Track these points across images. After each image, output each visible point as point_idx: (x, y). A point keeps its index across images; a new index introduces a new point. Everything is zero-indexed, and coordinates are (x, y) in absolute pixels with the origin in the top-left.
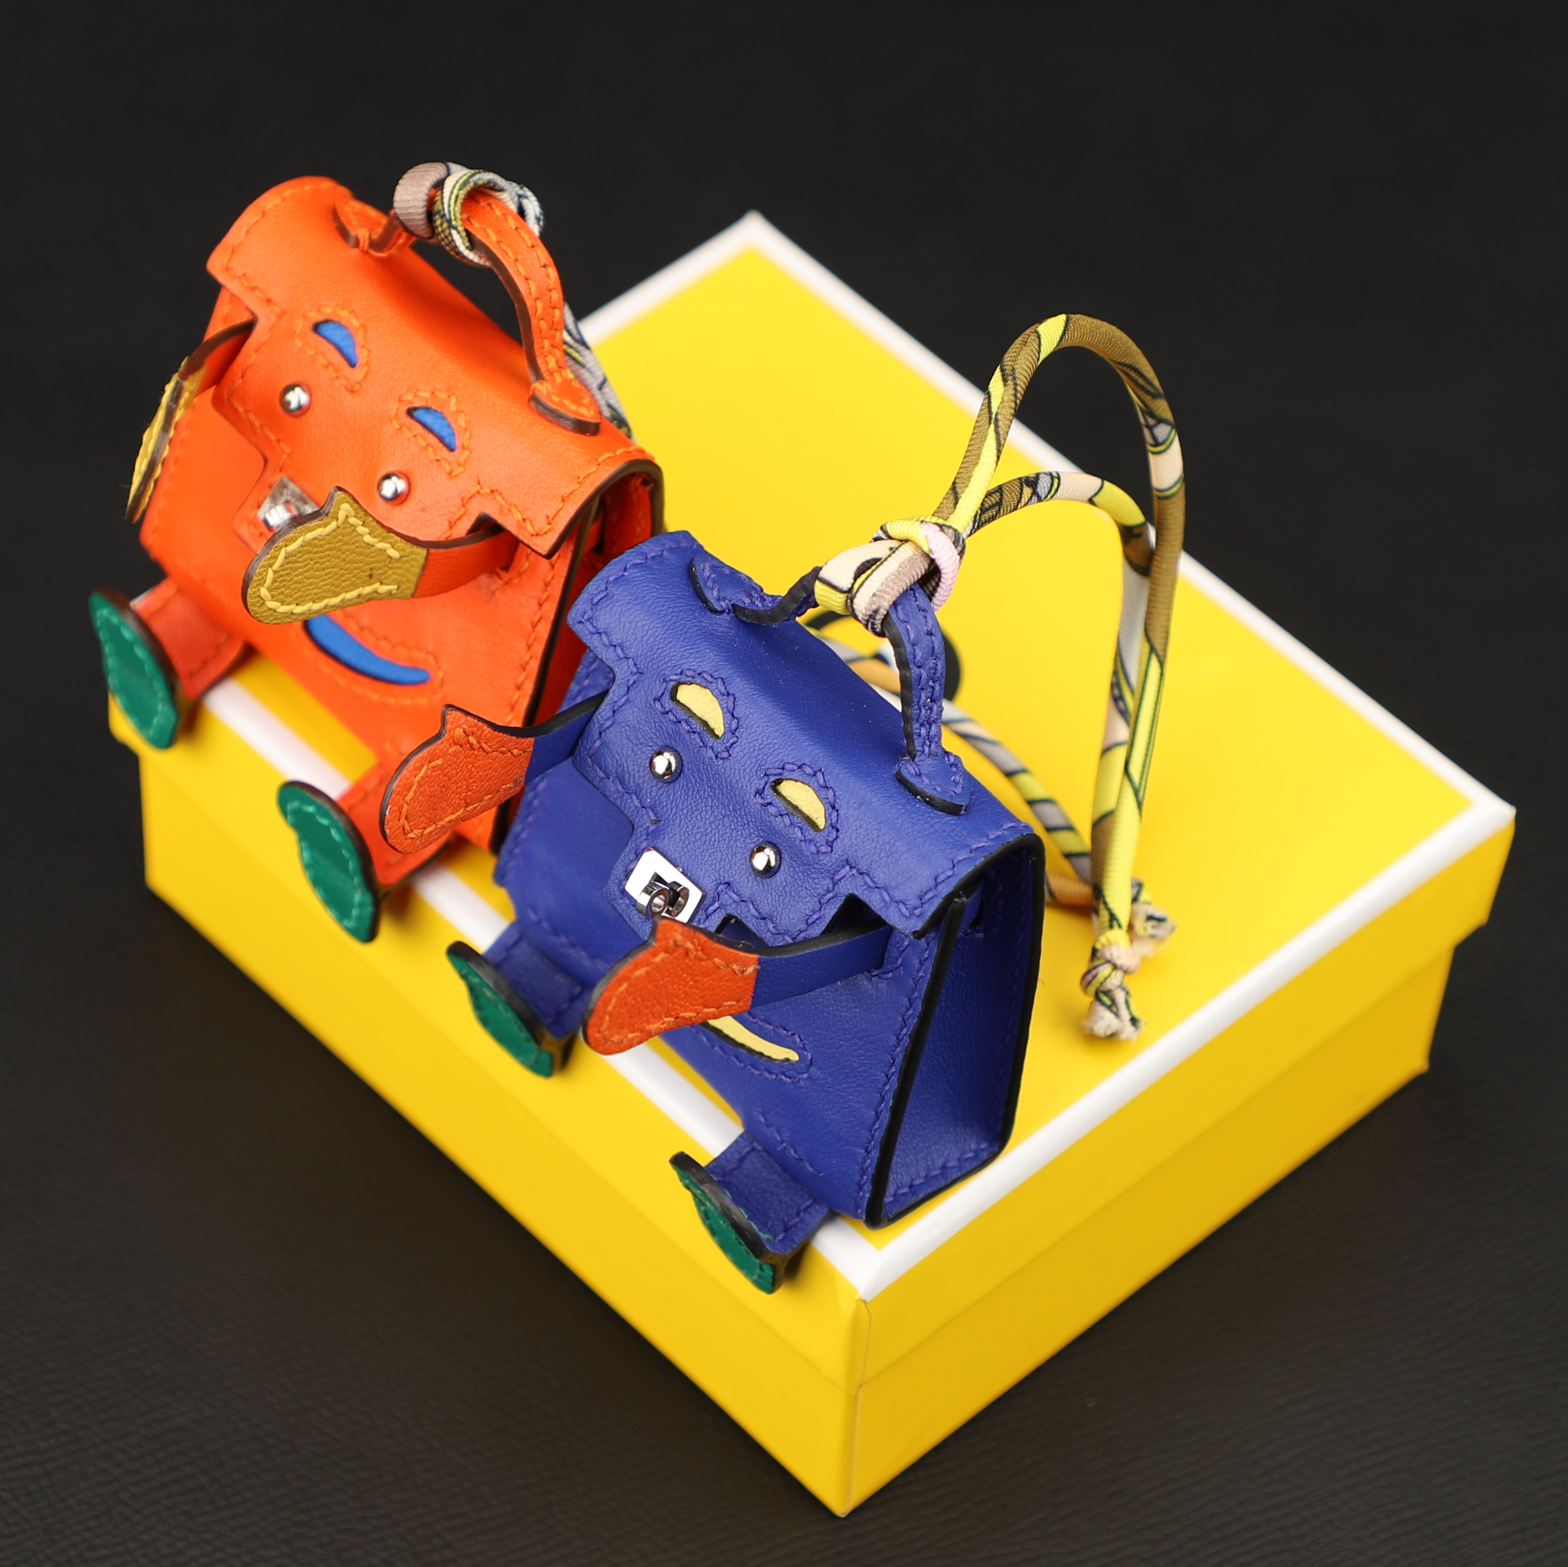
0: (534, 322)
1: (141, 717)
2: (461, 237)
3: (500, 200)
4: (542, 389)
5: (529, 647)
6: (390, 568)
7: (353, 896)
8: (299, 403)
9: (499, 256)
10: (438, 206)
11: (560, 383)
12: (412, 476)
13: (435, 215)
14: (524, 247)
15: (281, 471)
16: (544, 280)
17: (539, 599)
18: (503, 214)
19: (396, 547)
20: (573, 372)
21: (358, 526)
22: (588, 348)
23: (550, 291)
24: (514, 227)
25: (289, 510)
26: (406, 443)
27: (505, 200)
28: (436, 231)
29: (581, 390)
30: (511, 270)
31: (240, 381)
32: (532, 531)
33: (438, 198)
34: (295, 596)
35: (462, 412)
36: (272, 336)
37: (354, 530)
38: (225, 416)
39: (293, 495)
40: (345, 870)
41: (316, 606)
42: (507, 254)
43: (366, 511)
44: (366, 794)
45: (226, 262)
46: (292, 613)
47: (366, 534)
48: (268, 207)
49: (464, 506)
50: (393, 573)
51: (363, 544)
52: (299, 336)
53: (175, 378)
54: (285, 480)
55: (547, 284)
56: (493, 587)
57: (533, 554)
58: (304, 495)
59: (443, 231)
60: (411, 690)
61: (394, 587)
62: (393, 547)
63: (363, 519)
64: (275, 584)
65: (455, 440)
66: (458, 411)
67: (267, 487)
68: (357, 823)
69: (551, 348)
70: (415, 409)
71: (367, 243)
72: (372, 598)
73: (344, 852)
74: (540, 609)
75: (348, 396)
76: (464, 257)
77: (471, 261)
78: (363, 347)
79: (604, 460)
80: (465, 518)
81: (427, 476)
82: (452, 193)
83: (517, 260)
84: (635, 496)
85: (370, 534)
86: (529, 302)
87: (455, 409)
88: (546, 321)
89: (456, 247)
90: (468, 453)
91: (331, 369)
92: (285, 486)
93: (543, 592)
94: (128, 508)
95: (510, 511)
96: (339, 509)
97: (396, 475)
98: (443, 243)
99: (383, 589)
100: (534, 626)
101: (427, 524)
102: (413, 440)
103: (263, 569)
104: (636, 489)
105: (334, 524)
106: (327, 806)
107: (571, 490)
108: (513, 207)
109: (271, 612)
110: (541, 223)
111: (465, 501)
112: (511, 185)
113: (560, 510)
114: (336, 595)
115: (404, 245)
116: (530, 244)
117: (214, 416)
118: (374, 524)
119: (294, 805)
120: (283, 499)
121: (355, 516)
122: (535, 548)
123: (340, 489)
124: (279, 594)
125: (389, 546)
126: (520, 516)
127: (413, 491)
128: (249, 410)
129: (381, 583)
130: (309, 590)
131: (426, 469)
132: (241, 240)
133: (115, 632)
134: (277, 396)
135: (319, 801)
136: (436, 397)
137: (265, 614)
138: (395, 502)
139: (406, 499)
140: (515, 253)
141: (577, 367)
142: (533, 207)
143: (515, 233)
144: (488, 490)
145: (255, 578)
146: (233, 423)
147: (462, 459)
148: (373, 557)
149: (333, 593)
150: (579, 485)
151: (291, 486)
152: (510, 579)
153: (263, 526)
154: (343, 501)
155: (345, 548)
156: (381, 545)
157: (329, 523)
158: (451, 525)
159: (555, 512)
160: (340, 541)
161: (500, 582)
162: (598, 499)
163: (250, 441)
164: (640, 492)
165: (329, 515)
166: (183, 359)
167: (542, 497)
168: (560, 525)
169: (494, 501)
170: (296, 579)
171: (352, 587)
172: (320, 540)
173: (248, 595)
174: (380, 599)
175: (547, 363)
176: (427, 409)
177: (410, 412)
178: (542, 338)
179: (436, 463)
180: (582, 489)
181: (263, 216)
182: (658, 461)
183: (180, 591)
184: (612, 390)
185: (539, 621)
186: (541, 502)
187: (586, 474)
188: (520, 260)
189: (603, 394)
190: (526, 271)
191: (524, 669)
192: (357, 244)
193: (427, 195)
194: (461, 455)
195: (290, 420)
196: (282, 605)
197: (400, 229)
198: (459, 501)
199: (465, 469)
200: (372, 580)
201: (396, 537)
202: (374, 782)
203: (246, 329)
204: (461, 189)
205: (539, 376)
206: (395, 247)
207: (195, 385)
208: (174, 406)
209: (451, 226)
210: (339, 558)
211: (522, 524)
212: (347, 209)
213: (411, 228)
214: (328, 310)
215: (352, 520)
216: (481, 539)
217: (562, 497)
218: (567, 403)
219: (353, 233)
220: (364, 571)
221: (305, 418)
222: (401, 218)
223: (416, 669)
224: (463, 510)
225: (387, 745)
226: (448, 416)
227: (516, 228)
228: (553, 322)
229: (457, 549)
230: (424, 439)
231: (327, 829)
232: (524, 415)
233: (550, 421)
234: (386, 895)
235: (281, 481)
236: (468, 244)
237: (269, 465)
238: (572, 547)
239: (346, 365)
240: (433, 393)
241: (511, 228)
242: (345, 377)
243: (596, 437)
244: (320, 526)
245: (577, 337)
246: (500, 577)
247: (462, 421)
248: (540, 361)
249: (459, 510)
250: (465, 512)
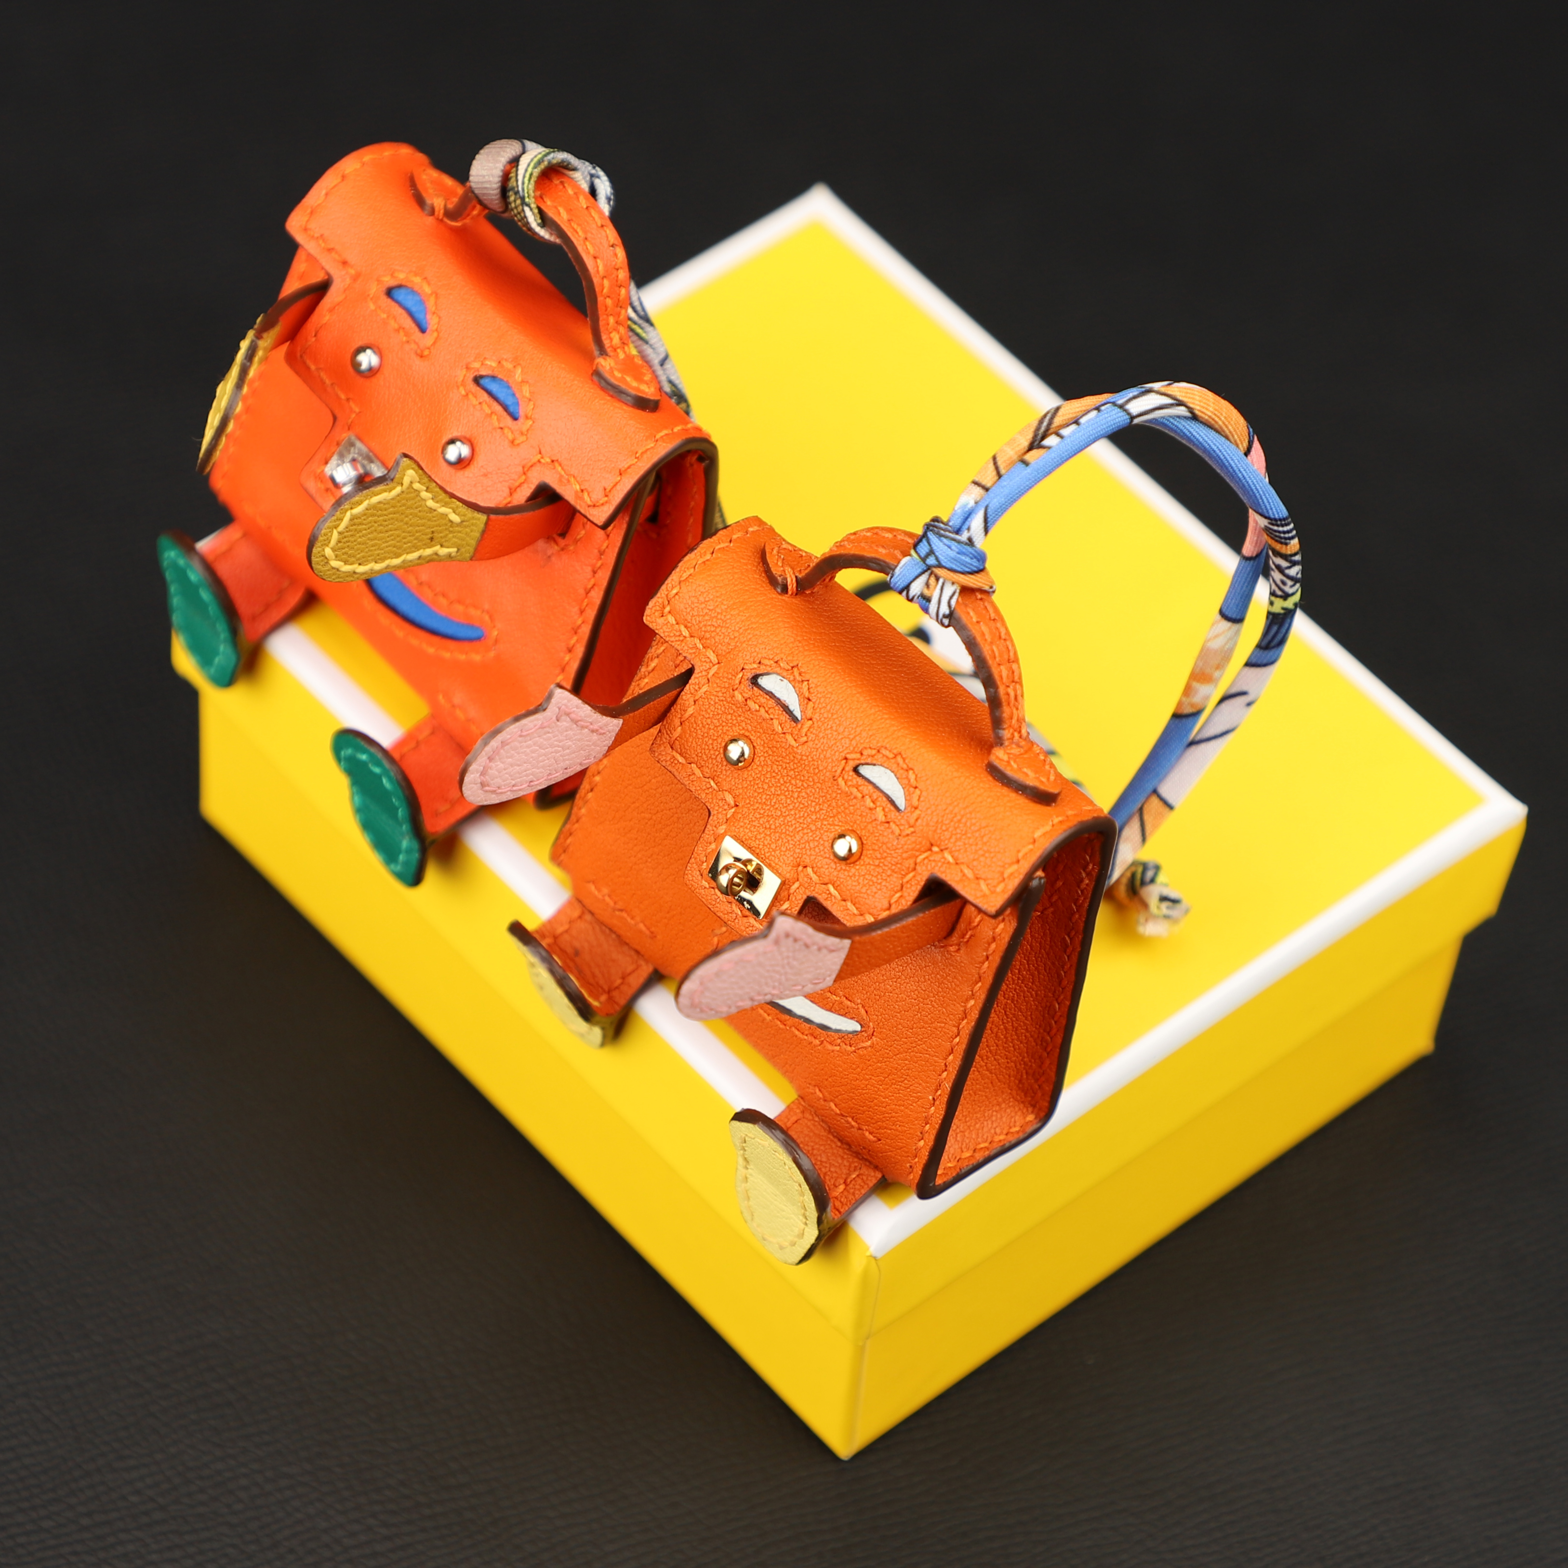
0: (600, 299)
1: (203, 654)
2: (533, 213)
3: (572, 179)
4: (605, 364)
5: (582, 612)
6: (451, 532)
7: (401, 842)
8: (370, 363)
9: (569, 234)
10: (512, 183)
11: (623, 359)
12: (475, 442)
13: (509, 191)
14: (594, 226)
15: (349, 429)
16: (612, 259)
17: (593, 566)
18: (575, 193)
19: (457, 512)
20: (636, 347)
21: (422, 491)
22: (652, 325)
23: (618, 270)
24: (585, 207)
25: (356, 469)
26: (472, 409)
27: (577, 179)
28: (510, 207)
29: (642, 367)
30: (580, 249)
31: (314, 339)
32: (589, 502)
33: (513, 175)
34: (358, 556)
35: (527, 382)
36: (346, 298)
37: (418, 495)
38: (297, 373)
39: (360, 454)
40: (394, 816)
41: (378, 567)
42: (577, 233)
43: (430, 477)
44: (418, 743)
45: (304, 223)
46: (355, 573)
47: (429, 499)
48: (346, 172)
49: (524, 473)
50: (454, 537)
51: (426, 508)
52: (372, 299)
53: (251, 334)
54: (353, 438)
55: (614, 263)
56: (549, 552)
57: (589, 522)
58: (371, 454)
59: (516, 207)
60: (466, 646)
61: (453, 550)
62: (454, 512)
63: (427, 485)
64: (339, 545)
65: (519, 409)
66: (523, 381)
67: (335, 443)
68: (407, 772)
69: (616, 325)
70: (482, 377)
71: (442, 212)
72: (434, 559)
73: (394, 800)
74: (594, 576)
75: (417, 361)
76: (535, 233)
77: (542, 238)
78: (434, 313)
79: (662, 437)
80: (525, 485)
81: (490, 442)
82: (526, 170)
83: (586, 239)
84: (690, 472)
85: (432, 499)
86: (596, 280)
87: (520, 379)
88: (612, 299)
89: (528, 223)
90: (531, 422)
91: (402, 333)
92: (352, 445)
93: (598, 560)
94: (199, 461)
95: (569, 481)
96: (404, 475)
97: (460, 441)
98: (516, 218)
99: (443, 551)
100: (588, 592)
101: (489, 489)
102: (478, 407)
103: (328, 530)
104: (692, 465)
105: (398, 489)
106: (380, 755)
107: (629, 464)
108: (585, 186)
109: (334, 571)
110: (612, 203)
111: (526, 469)
112: (584, 163)
113: (617, 483)
114: (397, 556)
115: (479, 215)
116: (599, 224)
117: (286, 371)
118: (438, 489)
119: (348, 752)
120: (350, 457)
121: (419, 482)
122: (591, 519)
123: (406, 456)
124: (343, 554)
125: (451, 510)
126: (578, 487)
127: (476, 456)
128: (320, 368)
129: (442, 546)
130: (371, 551)
131: (490, 436)
132: (319, 202)
133: (182, 575)
134: (348, 357)
135: (373, 750)
136: (503, 366)
137: (328, 573)
138: (458, 466)
139: (469, 464)
140: (585, 232)
141: (640, 342)
142: (604, 187)
143: (586, 212)
144: (548, 460)
145: (321, 538)
146: (305, 381)
147: (524, 429)
148: (435, 521)
149: (395, 554)
150: (636, 460)
151: (359, 444)
152: (566, 545)
153: (330, 482)
154: (408, 468)
155: (408, 511)
156: (443, 510)
157: (394, 488)
158: (512, 491)
159: (612, 485)
160: (404, 505)
161: (556, 547)
162: (654, 474)
163: (320, 399)
164: (696, 469)
165: (395, 480)
166: (259, 316)
167: (601, 469)
168: (616, 498)
169: (554, 471)
170: (359, 540)
171: (413, 549)
172: (384, 504)
173: (313, 554)
174: (440, 561)
175: (611, 339)
176: (494, 378)
177: (477, 380)
178: (607, 315)
179: (499, 430)
180: (640, 464)
181: (343, 180)
182: (715, 440)
183: (245, 535)
184: (673, 366)
185: (592, 587)
186: (599, 475)
187: (644, 449)
188: (589, 239)
189: (664, 370)
190: (595, 250)
191: (576, 633)
192: (432, 212)
193: (503, 171)
194: (524, 425)
195: (360, 380)
196: (345, 564)
197: (474, 202)
198: (521, 469)
199: (527, 439)
200: (433, 543)
201: (458, 503)
202: (426, 732)
203: (321, 289)
204: (535, 167)
205: (603, 352)
206: (468, 218)
207: (269, 341)
208: (248, 364)
209: (524, 203)
210: (402, 521)
211: (580, 494)
212: (424, 177)
213: (486, 202)
214: (402, 276)
215: (417, 486)
216: (540, 507)
217: (620, 470)
218: (628, 379)
219: (429, 201)
220: (426, 535)
221: (374, 380)
222: (476, 192)
223: (471, 626)
224: (524, 477)
225: (441, 697)
226: (513, 386)
227: (587, 208)
228: (619, 300)
229: (516, 516)
230: (489, 406)
231: (379, 777)
232: (587, 389)
233: (612, 396)
234: (433, 842)
235: (349, 439)
236: (540, 221)
237: (337, 423)
238: (627, 519)
239: (416, 330)
240: (499, 362)
241: (582, 207)
242: (415, 343)
243: (656, 414)
244: (385, 491)
245: (642, 313)
246: (556, 543)
247: (526, 391)
248: (604, 337)
249: (520, 477)
250: (525, 480)
